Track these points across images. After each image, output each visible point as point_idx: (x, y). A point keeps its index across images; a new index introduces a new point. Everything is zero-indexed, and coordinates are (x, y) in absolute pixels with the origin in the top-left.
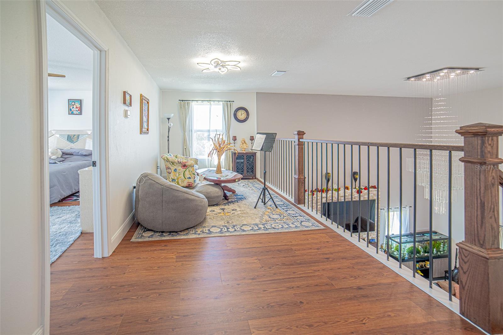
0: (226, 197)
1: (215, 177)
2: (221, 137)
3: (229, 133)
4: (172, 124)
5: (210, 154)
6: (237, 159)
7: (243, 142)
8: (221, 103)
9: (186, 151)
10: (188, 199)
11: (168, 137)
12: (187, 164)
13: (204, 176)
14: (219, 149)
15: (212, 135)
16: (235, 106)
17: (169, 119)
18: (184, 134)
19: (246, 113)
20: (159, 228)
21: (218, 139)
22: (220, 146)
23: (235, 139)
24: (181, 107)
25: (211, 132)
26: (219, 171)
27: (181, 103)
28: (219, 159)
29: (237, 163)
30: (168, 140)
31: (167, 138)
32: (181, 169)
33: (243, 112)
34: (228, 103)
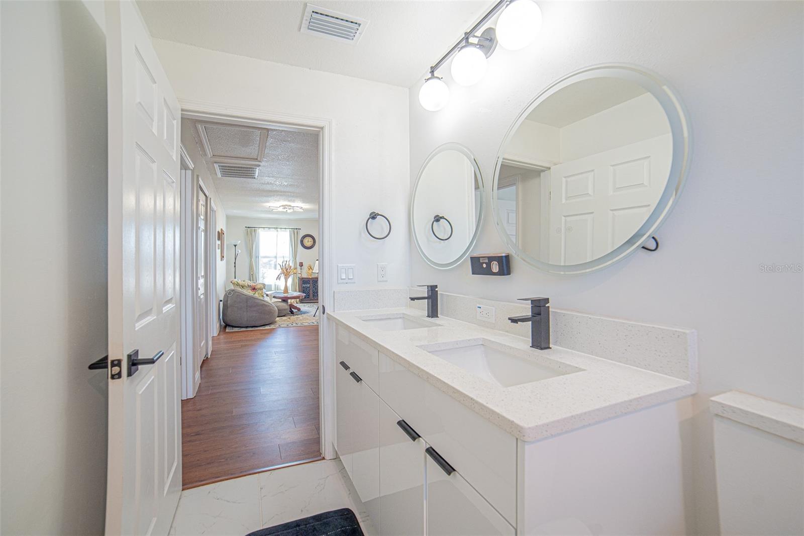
0: (292, 312)
1: (283, 295)
2: (288, 263)
3: (295, 259)
4: (240, 251)
5: (278, 278)
6: (304, 283)
7: (309, 268)
8: (288, 230)
9: (252, 276)
10: (264, 305)
11: (235, 263)
12: (256, 287)
13: (273, 295)
14: (286, 272)
15: (280, 261)
16: (302, 233)
17: (235, 246)
18: (251, 261)
19: (312, 240)
20: (245, 324)
21: (285, 265)
22: (287, 270)
23: (301, 265)
24: (247, 234)
25: (278, 259)
26: (286, 290)
27: (247, 230)
28: (286, 282)
29: (303, 287)
30: (235, 266)
31: (234, 265)
32: (251, 292)
33: (310, 239)
34: (295, 231)
